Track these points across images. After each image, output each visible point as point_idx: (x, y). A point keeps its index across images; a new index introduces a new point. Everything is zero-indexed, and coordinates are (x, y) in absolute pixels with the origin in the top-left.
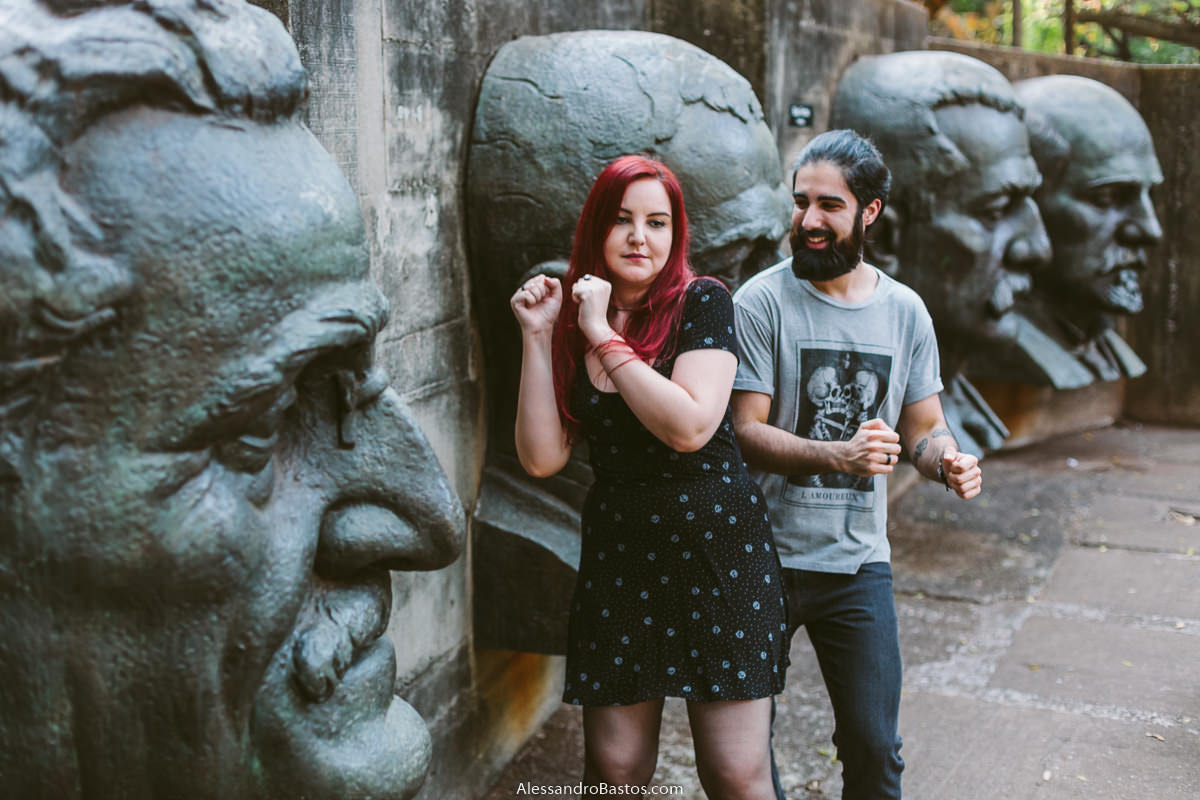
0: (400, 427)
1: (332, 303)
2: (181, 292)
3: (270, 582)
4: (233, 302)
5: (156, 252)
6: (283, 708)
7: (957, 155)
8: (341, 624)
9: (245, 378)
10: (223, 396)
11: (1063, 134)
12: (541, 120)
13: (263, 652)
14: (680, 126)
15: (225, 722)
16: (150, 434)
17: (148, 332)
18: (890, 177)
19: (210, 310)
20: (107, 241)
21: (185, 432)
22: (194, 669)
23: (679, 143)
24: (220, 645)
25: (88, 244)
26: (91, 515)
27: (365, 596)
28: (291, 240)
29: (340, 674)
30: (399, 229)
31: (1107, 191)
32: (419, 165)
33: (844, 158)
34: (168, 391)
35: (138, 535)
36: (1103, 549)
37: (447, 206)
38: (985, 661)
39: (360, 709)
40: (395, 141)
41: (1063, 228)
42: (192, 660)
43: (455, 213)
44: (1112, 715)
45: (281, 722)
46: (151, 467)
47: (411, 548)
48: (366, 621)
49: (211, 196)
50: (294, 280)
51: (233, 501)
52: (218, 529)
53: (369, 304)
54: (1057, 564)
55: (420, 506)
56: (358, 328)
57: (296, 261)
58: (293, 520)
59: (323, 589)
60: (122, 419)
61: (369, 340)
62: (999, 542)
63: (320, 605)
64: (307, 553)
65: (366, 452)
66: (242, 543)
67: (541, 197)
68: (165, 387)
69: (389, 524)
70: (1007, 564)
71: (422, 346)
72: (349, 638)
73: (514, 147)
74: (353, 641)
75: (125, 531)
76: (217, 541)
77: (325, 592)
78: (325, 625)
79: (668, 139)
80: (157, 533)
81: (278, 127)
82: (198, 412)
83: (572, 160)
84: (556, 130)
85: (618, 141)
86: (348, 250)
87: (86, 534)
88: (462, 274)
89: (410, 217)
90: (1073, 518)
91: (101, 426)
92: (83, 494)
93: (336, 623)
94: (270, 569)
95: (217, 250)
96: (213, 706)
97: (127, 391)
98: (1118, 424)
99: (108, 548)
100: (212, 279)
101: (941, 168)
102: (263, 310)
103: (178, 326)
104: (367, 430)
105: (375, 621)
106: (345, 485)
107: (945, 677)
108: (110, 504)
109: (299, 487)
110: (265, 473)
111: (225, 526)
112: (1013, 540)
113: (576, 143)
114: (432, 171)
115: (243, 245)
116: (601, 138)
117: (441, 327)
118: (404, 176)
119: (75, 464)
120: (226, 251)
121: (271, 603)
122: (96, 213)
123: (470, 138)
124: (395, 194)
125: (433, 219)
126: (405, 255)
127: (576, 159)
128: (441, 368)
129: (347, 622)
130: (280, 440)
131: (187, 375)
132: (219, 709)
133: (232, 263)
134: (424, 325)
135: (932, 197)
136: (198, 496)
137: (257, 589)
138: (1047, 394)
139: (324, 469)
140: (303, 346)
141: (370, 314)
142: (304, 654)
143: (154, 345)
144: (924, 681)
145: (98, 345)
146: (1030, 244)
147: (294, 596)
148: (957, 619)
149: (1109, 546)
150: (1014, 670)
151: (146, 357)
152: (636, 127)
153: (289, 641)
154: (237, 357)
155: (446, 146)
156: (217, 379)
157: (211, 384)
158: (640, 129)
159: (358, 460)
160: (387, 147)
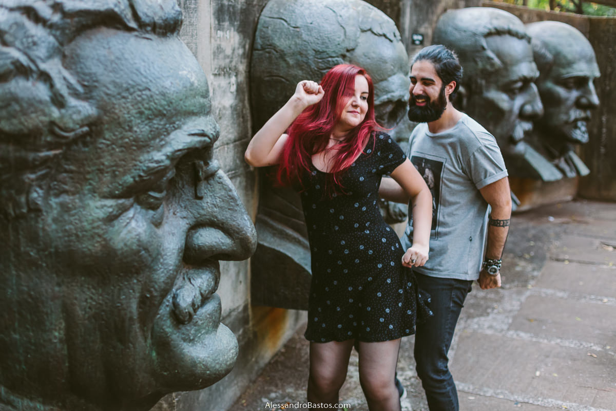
0: (225, 189)
1: (194, 126)
2: (121, 120)
3: (162, 264)
4: (146, 125)
5: (109, 99)
6: (167, 326)
7: (497, 61)
8: (196, 286)
9: (152, 163)
10: (141, 171)
11: (550, 51)
12: (289, 39)
13: (158, 298)
14: (359, 43)
15: (139, 334)
16: (105, 189)
17: (105, 139)
18: (462, 70)
19: (135, 129)
20: (86, 93)
21: (122, 189)
22: (125, 306)
23: (359, 52)
24: (138, 295)
25: (76, 95)
26: (76, 229)
27: (207, 273)
28: (175, 95)
29: (195, 310)
30: (217, 93)
31: (572, 80)
32: (228, 61)
33: (435, 59)
34: (114, 168)
35: (99, 240)
36: (567, 263)
37: (241, 82)
38: (507, 317)
39: (204, 328)
40: (216, 48)
41: (549, 99)
42: (124, 302)
43: (245, 85)
44: (570, 344)
45: (166, 333)
46: (105, 206)
47: (230, 249)
48: (208, 285)
49: (137, 73)
50: (176, 115)
51: (145, 224)
52: (138, 237)
53: (211, 127)
54: (543, 270)
55: (235, 229)
56: (207, 139)
57: (178, 105)
58: (173, 234)
59: (187, 268)
60: (91, 182)
61: (211, 145)
62: (513, 258)
63: (185, 276)
64: (180, 250)
65: (209, 201)
66: (149, 244)
67: (288, 78)
68: (113, 166)
69: (220, 237)
70: (518, 269)
71: (227, 152)
72: (199, 293)
73: (275, 52)
74: (201, 294)
75: (93, 237)
76: (137, 243)
77: (187, 270)
78: (188, 286)
79: (353, 50)
80: (108, 238)
81: (168, 38)
82: (129, 179)
83: (304, 60)
84: (296, 44)
85: (327, 50)
86: (202, 100)
87: (73, 238)
88: (247, 117)
89: (223, 87)
90: (551, 246)
91: (81, 185)
92: (72, 218)
93: (193, 285)
94: (162, 258)
95: (139, 99)
96: (134, 324)
97: (94, 168)
98: (575, 200)
99: (84, 246)
100: (136, 113)
101: (488, 67)
102: (161, 129)
103: (119, 136)
104: (209, 190)
105: (212, 285)
106: (198, 217)
107: (486, 325)
108: (85, 224)
109: (176, 218)
110: (160, 210)
111: (141, 236)
112: (521, 257)
113: (306, 51)
114: (233, 64)
115: (152, 96)
116: (319, 48)
117: (237, 143)
118: (220, 66)
119: (69, 203)
120: (143, 99)
121: (163, 275)
122: (80, 79)
123: (253, 48)
124: (215, 75)
125: (234, 88)
126: (220, 106)
127: (307, 59)
128: (237, 164)
129: (198, 285)
130: (167, 195)
131: (124, 160)
132: (136, 326)
133: (146, 106)
134: (229, 142)
135: (483, 82)
136: (128, 221)
137: (156, 267)
138: (539, 184)
139: (188, 209)
140: (180, 147)
141: (212, 132)
142: (178, 300)
143: (108, 146)
144: (476, 326)
145: (81, 145)
146: (533, 106)
147: (174, 271)
148: (492, 296)
149: (570, 261)
150: (521, 321)
151: (103, 152)
152: (337, 43)
153: (171, 294)
154: (148, 152)
155: (241, 51)
156: (138, 163)
157: (135, 165)
158: (339, 44)
159: (205, 205)
160: (212, 51)
